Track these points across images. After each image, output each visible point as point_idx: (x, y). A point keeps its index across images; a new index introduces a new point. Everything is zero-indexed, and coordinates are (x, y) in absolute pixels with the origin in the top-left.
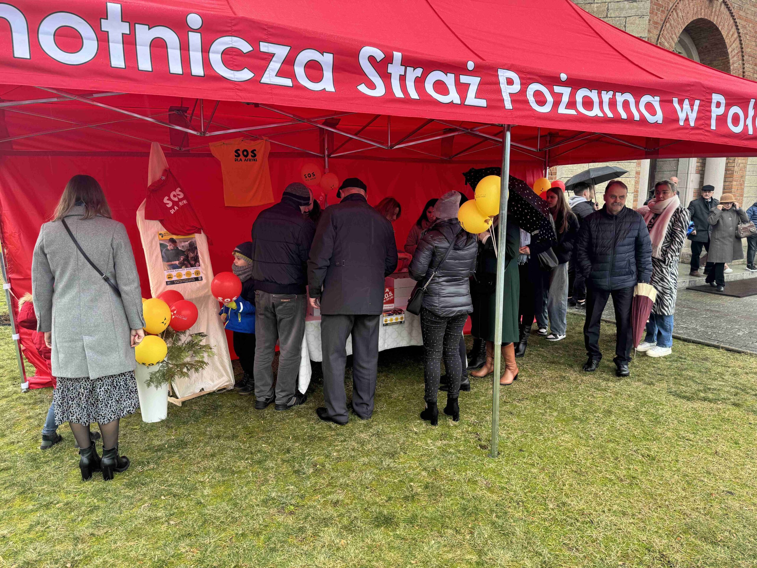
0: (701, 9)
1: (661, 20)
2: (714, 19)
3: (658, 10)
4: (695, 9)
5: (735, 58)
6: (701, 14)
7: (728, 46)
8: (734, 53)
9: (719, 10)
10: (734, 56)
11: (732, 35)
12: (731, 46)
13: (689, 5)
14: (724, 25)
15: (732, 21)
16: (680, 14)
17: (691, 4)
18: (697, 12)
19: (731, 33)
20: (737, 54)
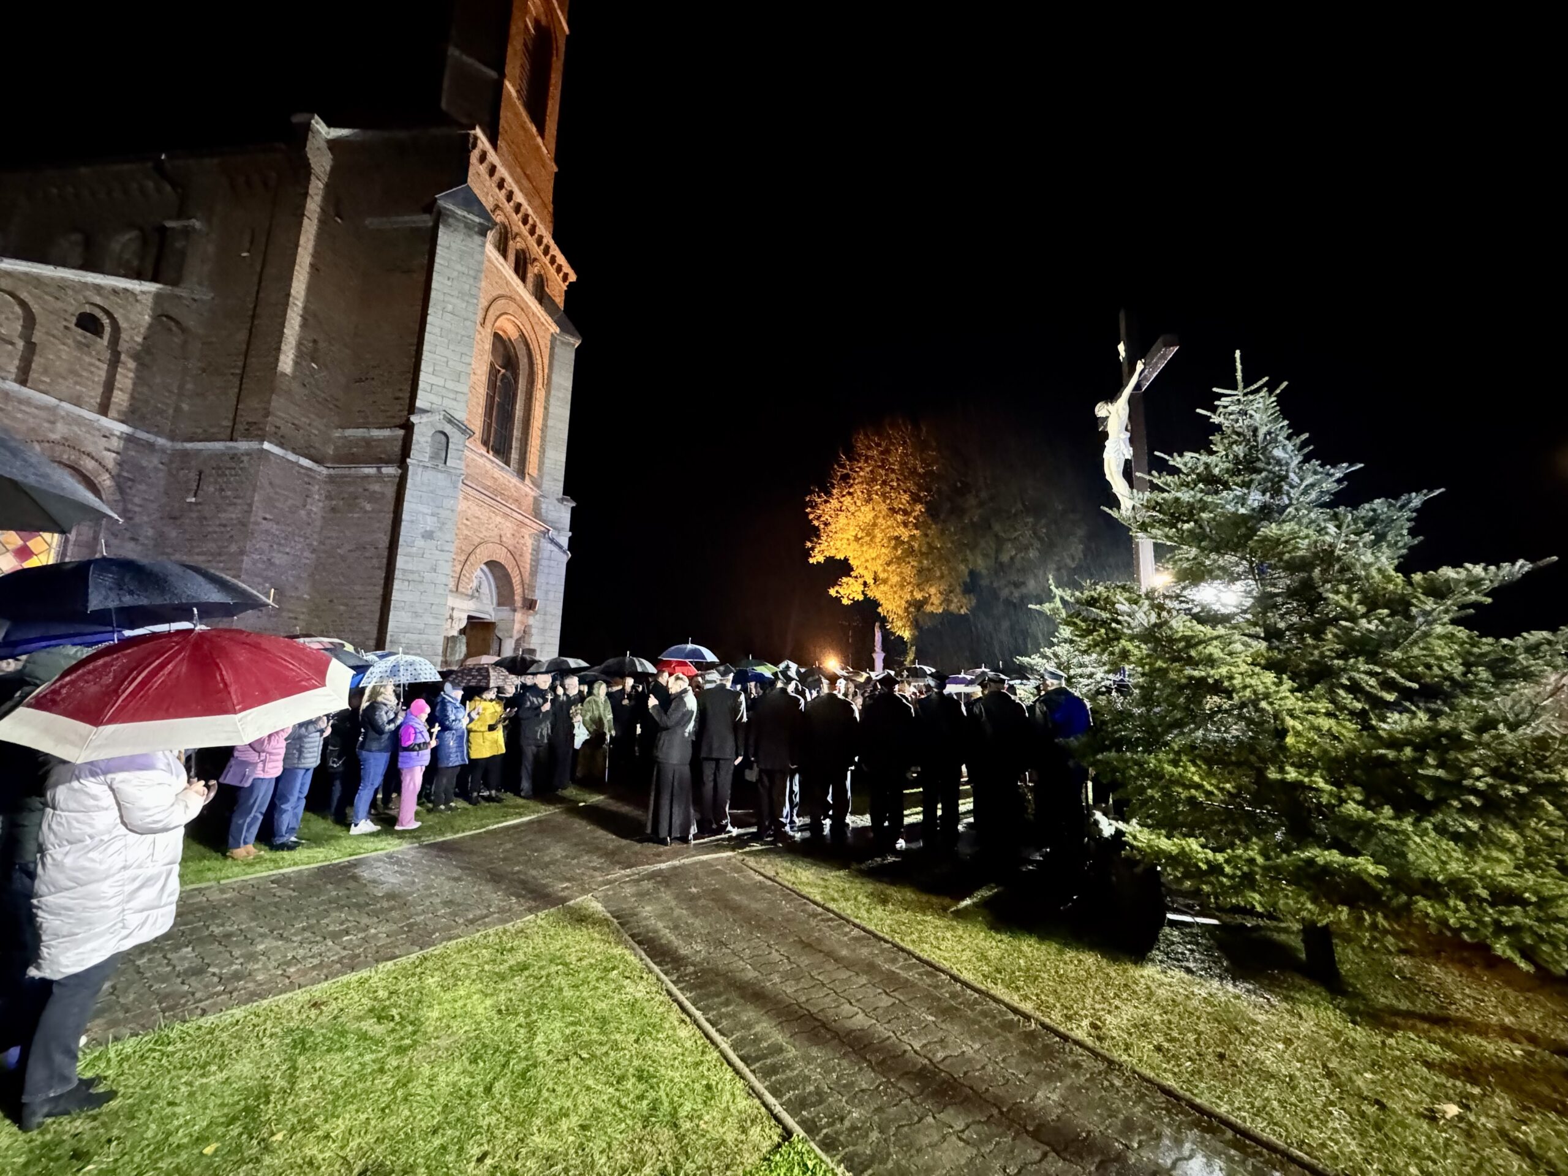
0: (493, 554)
1: (464, 559)
2: (502, 561)
3: (461, 553)
4: (489, 554)
5: (517, 587)
6: (493, 557)
8: (516, 583)
9: (506, 556)
11: (515, 572)
12: (514, 578)
14: (508, 564)
15: (514, 561)
17: (486, 551)
20: (520, 584)
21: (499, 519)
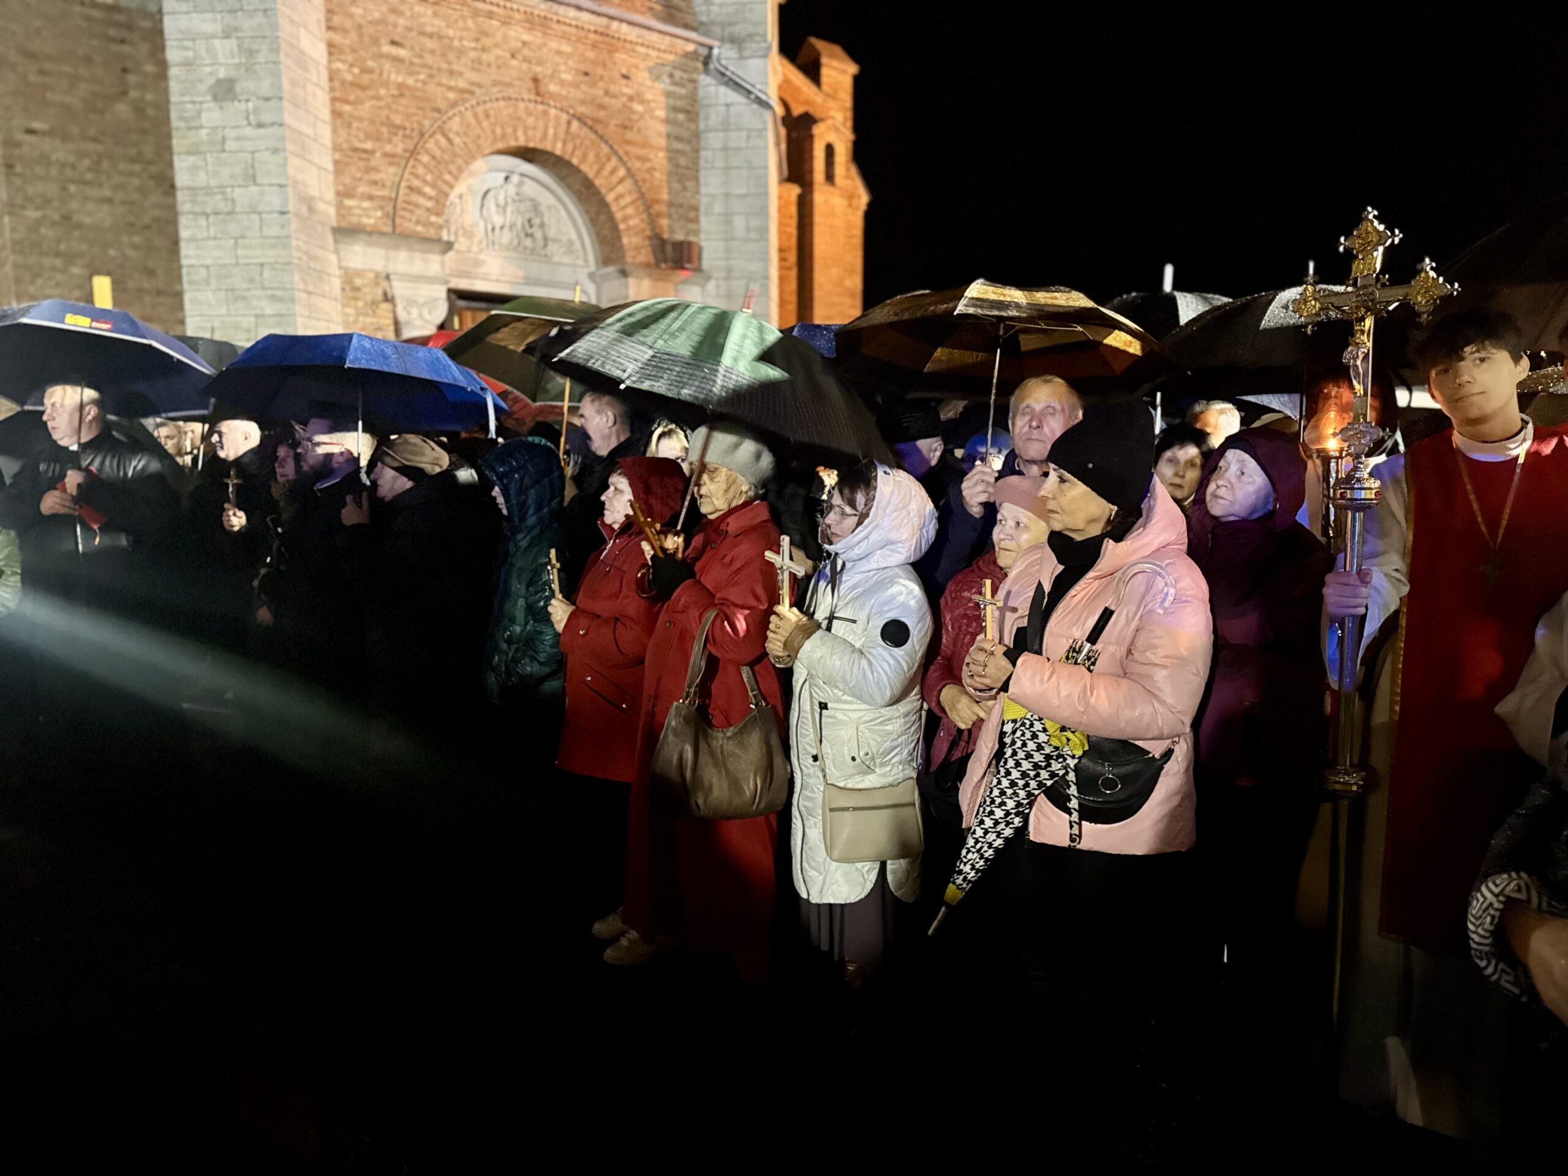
0: (515, 131)
1: (405, 151)
2: (554, 146)
3: (396, 134)
4: (498, 131)
5: (630, 211)
6: (516, 139)
7: (603, 191)
8: (622, 202)
9: (567, 132)
10: (625, 207)
11: (613, 171)
12: (611, 190)
13: (479, 123)
14: (585, 155)
15: (605, 149)
16: (457, 140)
17: (485, 124)
18: (504, 136)
19: (608, 168)
20: (633, 202)
21: (519, 34)
